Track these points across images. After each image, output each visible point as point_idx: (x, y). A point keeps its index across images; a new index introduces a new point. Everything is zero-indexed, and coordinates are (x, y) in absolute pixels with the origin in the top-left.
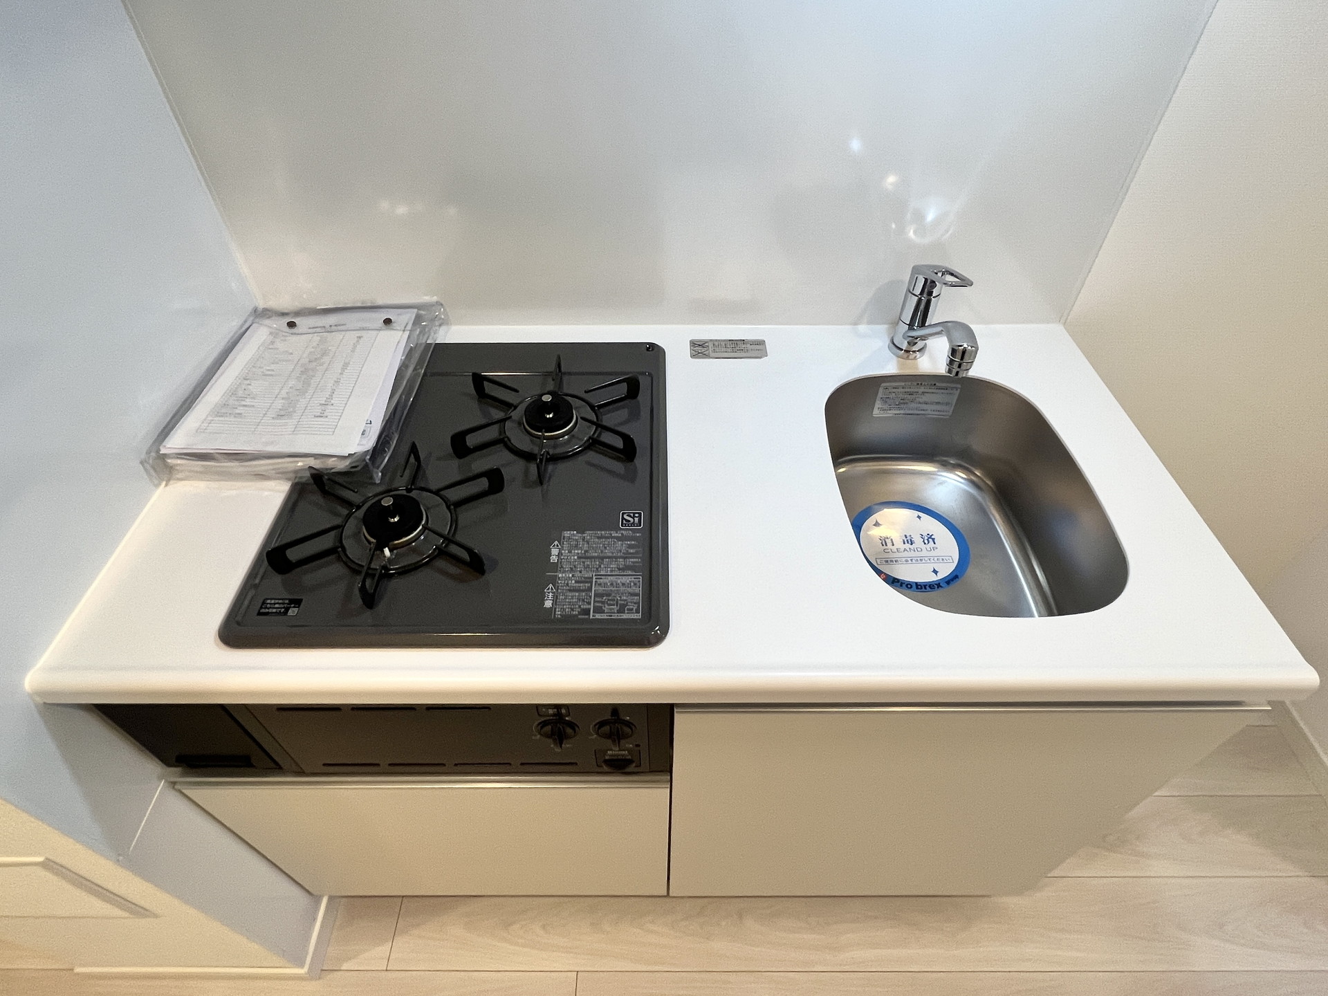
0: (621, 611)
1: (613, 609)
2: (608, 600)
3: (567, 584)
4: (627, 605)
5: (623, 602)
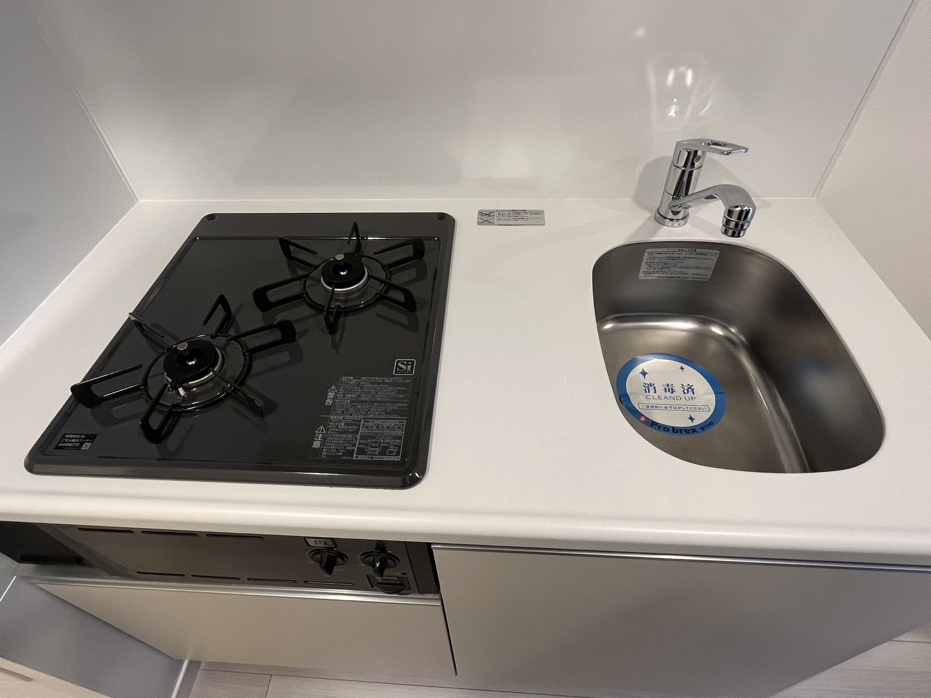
0: (383, 453)
1: (375, 451)
2: (373, 442)
3: (337, 427)
4: (388, 447)
5: (385, 445)
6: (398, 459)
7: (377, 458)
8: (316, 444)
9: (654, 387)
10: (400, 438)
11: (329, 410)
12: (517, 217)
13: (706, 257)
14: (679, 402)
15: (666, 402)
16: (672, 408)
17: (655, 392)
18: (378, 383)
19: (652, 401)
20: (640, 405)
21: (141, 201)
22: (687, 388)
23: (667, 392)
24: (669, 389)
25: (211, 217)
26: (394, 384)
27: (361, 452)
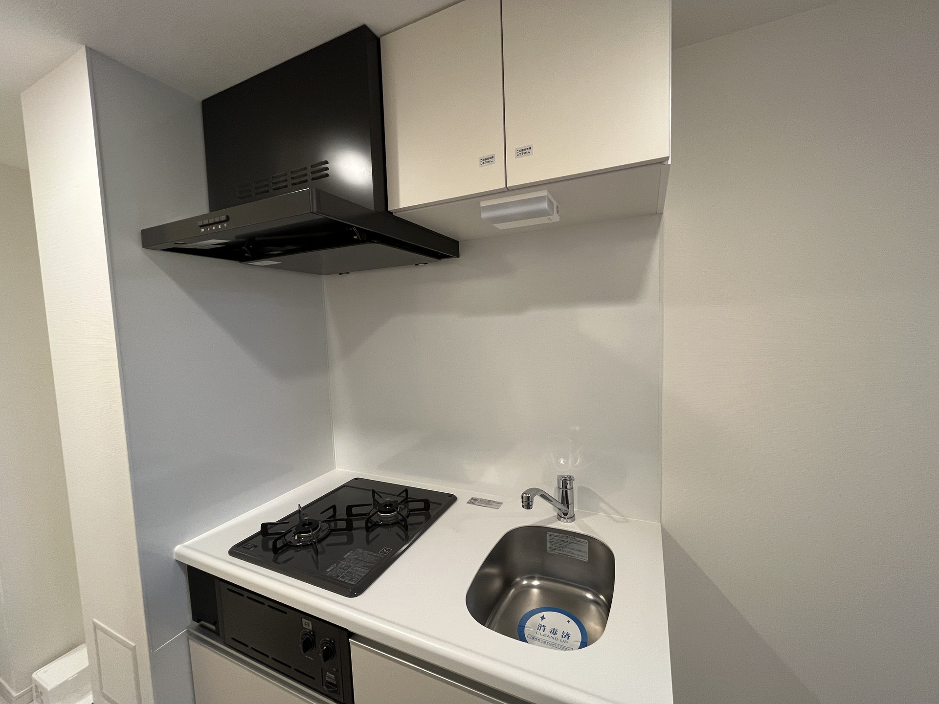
6: (354, 583)
7: (347, 581)
8: (328, 570)
9: (545, 628)
10: (361, 576)
11: (344, 559)
12: (488, 503)
13: (581, 543)
14: (556, 642)
15: (547, 639)
16: (548, 644)
17: (544, 631)
18: (370, 555)
19: (538, 636)
20: (529, 636)
21: (337, 469)
22: (565, 634)
23: (551, 634)
24: (553, 632)
25: (356, 479)
26: (376, 556)
27: (343, 577)
